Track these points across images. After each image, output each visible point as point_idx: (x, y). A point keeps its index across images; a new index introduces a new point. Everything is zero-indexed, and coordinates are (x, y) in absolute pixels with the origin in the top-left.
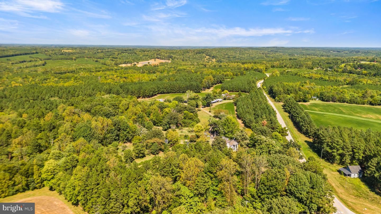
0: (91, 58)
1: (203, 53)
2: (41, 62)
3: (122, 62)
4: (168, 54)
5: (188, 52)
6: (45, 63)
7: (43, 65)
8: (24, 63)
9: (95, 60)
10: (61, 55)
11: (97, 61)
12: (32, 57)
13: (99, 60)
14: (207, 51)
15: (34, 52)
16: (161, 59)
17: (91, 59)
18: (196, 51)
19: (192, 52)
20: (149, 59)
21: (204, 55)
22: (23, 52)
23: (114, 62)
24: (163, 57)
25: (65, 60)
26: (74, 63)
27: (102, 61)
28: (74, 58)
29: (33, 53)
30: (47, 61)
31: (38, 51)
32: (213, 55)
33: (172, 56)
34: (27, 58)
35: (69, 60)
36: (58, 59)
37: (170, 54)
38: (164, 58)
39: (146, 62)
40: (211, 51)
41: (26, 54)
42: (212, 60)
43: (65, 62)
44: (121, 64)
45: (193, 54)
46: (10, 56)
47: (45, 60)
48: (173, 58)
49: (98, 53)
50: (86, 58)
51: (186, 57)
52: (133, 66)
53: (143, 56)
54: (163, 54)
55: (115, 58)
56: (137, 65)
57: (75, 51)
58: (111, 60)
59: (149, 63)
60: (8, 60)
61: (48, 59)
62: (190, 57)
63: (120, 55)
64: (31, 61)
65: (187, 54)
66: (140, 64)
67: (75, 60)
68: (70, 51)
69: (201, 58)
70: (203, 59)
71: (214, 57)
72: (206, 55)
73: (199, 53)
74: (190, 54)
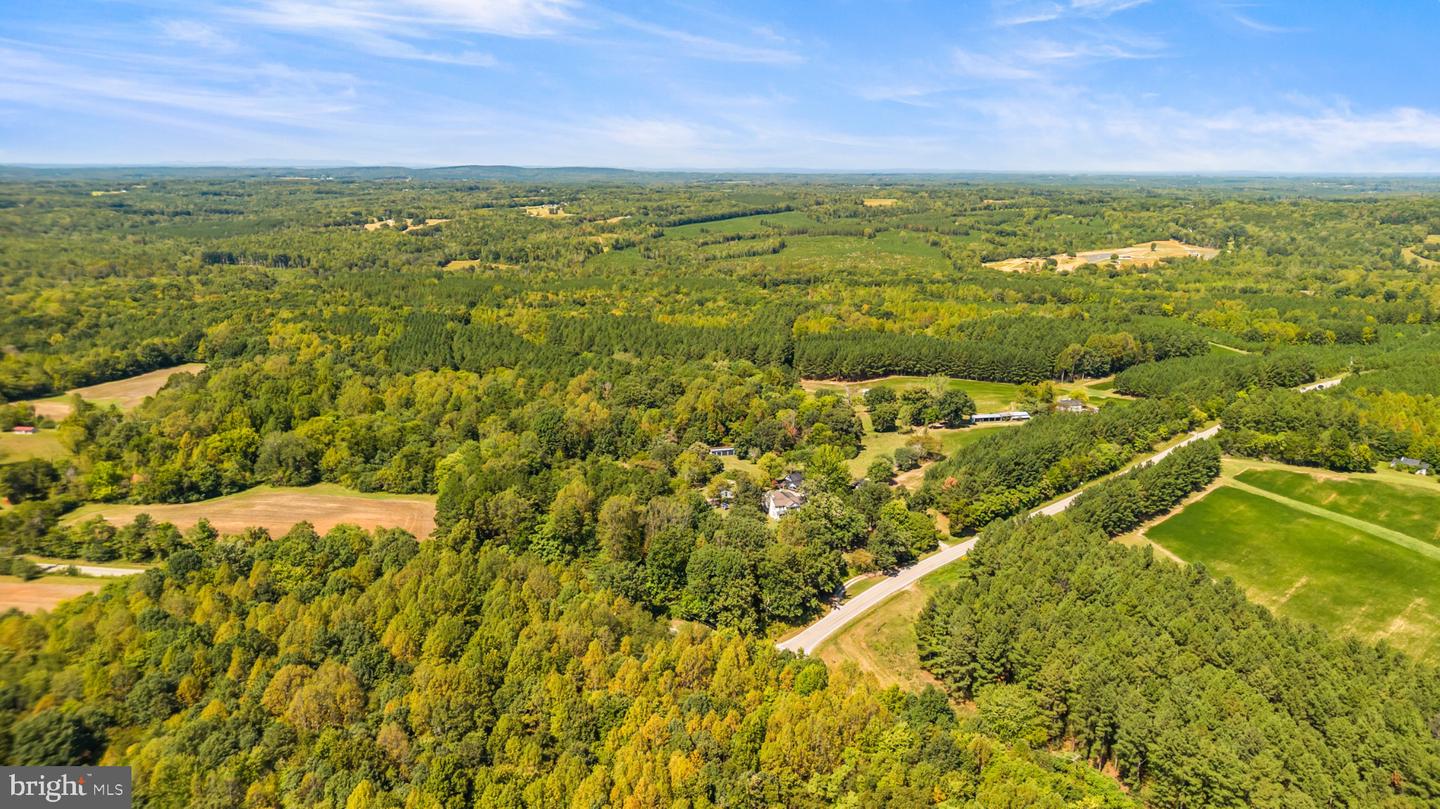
0: (926, 230)
1: (1421, 219)
2: (772, 242)
3: (1018, 251)
4: (1232, 223)
5: (1339, 215)
6: (783, 245)
7: (775, 251)
9: (933, 237)
10: (851, 216)
11: (935, 244)
12: (766, 224)
13: (944, 239)
15: (782, 205)
16: (1188, 243)
17: (922, 235)
20: (1132, 241)
21: (1419, 229)
22: (752, 207)
23: (991, 247)
24: (1198, 237)
25: (840, 238)
26: (855, 250)
27: (948, 241)
28: (868, 230)
29: (778, 211)
30: (789, 240)
31: (792, 204)
33: (1243, 232)
34: (750, 225)
35: (853, 239)
36: (823, 234)
37: (1247, 222)
38: (1203, 240)
39: (1100, 257)
41: (758, 213)
43: (839, 244)
46: (716, 219)
47: (792, 233)
48: (1242, 239)
49: (974, 209)
50: (903, 233)
51: (1311, 239)
52: (1041, 265)
53: (1125, 227)
54: (1210, 221)
55: (1008, 234)
56: (1065, 264)
57: (900, 203)
58: (987, 240)
59: (1114, 257)
60: (702, 231)
61: (799, 233)
62: (1332, 238)
63: (1038, 223)
64: (754, 237)
65: (1330, 224)
66: (1082, 258)
67: (870, 237)
68: (888, 203)
69: (1382, 245)
70: (1389, 252)
72: (1434, 231)
73: (1399, 220)
74: (1345, 225)
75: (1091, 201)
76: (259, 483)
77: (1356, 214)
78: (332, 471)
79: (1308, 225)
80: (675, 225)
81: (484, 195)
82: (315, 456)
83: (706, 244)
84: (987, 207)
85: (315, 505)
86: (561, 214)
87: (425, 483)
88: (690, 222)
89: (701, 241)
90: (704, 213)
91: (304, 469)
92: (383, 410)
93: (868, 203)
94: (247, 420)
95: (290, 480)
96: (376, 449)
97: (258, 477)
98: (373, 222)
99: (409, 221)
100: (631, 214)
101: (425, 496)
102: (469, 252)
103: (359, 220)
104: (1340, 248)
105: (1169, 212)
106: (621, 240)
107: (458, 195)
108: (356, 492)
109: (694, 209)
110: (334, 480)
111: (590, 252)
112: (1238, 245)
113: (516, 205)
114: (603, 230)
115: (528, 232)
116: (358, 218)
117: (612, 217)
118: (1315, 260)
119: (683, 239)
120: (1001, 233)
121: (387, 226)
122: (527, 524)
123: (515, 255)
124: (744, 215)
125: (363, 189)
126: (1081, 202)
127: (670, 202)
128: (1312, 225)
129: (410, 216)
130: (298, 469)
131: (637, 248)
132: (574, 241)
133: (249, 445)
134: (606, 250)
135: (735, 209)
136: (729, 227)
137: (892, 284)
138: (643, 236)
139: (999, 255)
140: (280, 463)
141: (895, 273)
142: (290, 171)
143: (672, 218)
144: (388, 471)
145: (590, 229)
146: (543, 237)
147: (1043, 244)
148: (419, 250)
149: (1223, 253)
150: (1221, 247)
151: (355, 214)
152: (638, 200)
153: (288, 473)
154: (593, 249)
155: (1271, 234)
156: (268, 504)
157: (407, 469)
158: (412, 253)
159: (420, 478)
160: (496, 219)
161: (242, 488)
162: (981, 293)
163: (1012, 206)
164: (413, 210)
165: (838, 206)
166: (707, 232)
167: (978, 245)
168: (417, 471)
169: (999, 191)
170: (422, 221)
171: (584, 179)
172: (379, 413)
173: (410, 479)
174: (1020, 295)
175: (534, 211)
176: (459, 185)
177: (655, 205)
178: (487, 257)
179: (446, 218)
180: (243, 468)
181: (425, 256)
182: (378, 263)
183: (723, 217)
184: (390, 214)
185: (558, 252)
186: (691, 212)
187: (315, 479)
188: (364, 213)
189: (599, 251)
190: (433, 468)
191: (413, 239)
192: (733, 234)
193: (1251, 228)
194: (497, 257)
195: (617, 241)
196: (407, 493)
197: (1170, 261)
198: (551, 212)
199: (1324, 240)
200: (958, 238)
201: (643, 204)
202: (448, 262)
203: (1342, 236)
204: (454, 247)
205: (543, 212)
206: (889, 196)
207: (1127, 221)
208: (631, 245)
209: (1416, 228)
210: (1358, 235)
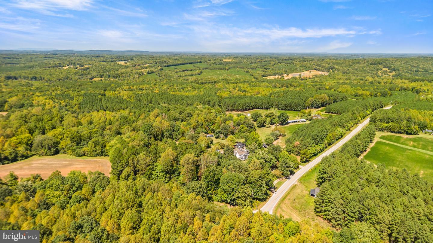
1: (381, 64)
2: (198, 71)
3: (272, 74)
4: (330, 65)
5: (359, 63)
6: (201, 72)
7: (199, 74)
8: (186, 72)
9: (246, 70)
10: (220, 64)
11: (247, 72)
12: (195, 66)
13: (249, 70)
14: (387, 62)
15: (199, 61)
16: (319, 71)
17: (243, 69)
18: (370, 62)
19: (364, 63)
20: (304, 70)
21: (381, 66)
22: (189, 61)
23: (264, 73)
24: (322, 69)
25: (219, 70)
26: (224, 74)
27: (251, 71)
28: (227, 68)
29: (198, 63)
30: (203, 71)
31: (202, 61)
32: (393, 67)
33: (334, 68)
34: (190, 67)
35: (222, 70)
36: (213, 69)
37: (334, 65)
39: (297, 75)
40: (393, 61)
41: (191, 63)
42: (389, 74)
43: (218, 72)
44: (270, 75)
45: (365, 65)
46: (179, 65)
47: (203, 69)
48: (334, 69)
49: (255, 62)
50: (237, 69)
51: (353, 69)
52: (280, 78)
53: (300, 67)
54: (324, 65)
55: (268, 69)
56: (286, 77)
57: (234, 60)
58: (262, 71)
59: (300, 75)
60: (175, 68)
61: (205, 69)
62: (358, 69)
63: (276, 66)
64: (191, 70)
65: (357, 65)
66: (291, 76)
67: (228, 70)
68: (230, 60)
69: (372, 70)
70: (375, 72)
71: (394, 70)
72: (385, 67)
73: (375, 64)
74: (361, 65)
75: (288, 59)
76: (33, 155)
77: (363, 62)
78: (64, 149)
79: (351, 66)
80: (166, 67)
81: (102, 58)
82: (57, 144)
83: (177, 72)
84: (259, 62)
85: (58, 163)
86: (128, 64)
87: (102, 152)
88: (170, 66)
89: (175, 71)
90: (175, 63)
91: (52, 149)
92: (82, 125)
93: (224, 60)
94: (27, 131)
95: (46, 153)
96: (81, 140)
97: (33, 153)
98: (65, 66)
99: (78, 66)
100: (151, 63)
101: (102, 157)
102: (100, 75)
103: (60, 66)
104: (361, 72)
105: (312, 62)
106: (150, 71)
107: (94, 58)
109: (171, 62)
110: (65, 153)
111: (140, 75)
112: (333, 71)
113: (113, 61)
114: (143, 68)
115: (119, 69)
116: (60, 65)
117: (145, 64)
118: (356, 75)
119: (169, 71)
120: (265, 68)
121: (70, 67)
122: (150, 167)
123: (115, 76)
124: (187, 64)
125: (61, 57)
126: (286, 60)
127: (163, 60)
128: (352, 66)
129: (78, 64)
130: (50, 149)
131: (155, 74)
132: (134, 71)
133: (29, 140)
134: (145, 74)
135: (184, 62)
136: (184, 67)
137: (240, 83)
138: (156, 70)
139: (267, 75)
140: (42, 147)
141: (240, 80)
142: (35, 52)
143: (165, 65)
144: (86, 149)
145: (139, 68)
146: (124, 70)
147: (279, 71)
148: (82, 75)
149: (330, 73)
150: (329, 72)
151: (59, 64)
152: (153, 59)
153: (46, 151)
154: (141, 74)
155: (342, 68)
157: (95, 147)
158: (80, 75)
159: (100, 150)
160: (108, 66)
161: (27, 157)
162: (268, 85)
163: (266, 61)
164: (79, 63)
165: (215, 61)
166: (176, 68)
167: (259, 72)
168: (98, 148)
169: (261, 57)
170: (83, 66)
171: (134, 54)
172: (80, 127)
173: (96, 151)
174: (280, 85)
175: (120, 63)
176: (93, 55)
177: (159, 61)
178: (106, 77)
179: (90, 65)
180: (27, 149)
181: (85, 77)
182: (69, 79)
183: (181, 64)
184: (71, 64)
185: (129, 75)
186: (170, 63)
187: (57, 152)
188: (62, 63)
189: (143, 74)
190: (105, 146)
191: (80, 71)
192: (185, 69)
193: (336, 66)
194: (109, 76)
195: (149, 71)
196: (95, 156)
197: (316, 76)
198: (125, 63)
199: (356, 70)
200: (253, 70)
201: (154, 61)
202: (92, 78)
203: (361, 68)
204: (94, 74)
205: (123, 63)
206: (230, 59)
207: (301, 65)
208: (153, 72)
209: (380, 66)
210: (365, 68)
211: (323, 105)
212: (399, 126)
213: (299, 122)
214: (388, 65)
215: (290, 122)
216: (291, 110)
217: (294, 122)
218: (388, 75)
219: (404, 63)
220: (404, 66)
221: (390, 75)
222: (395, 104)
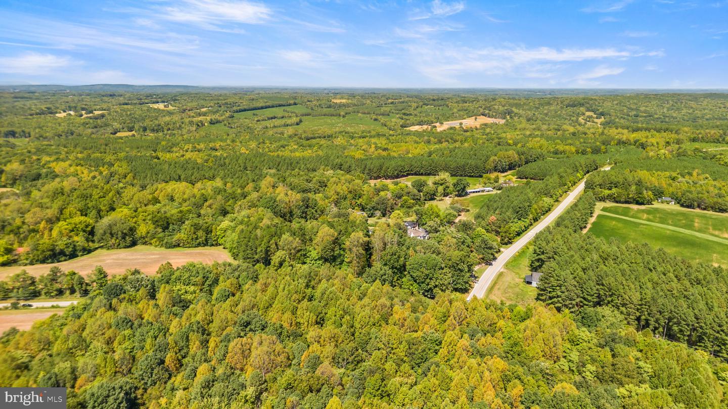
0: (369, 113)
1: (582, 105)
2: (295, 120)
3: (415, 122)
4: (506, 108)
5: (549, 104)
6: (301, 121)
7: (297, 124)
8: (273, 120)
9: (374, 117)
10: (328, 107)
11: (376, 120)
12: (286, 111)
13: (379, 117)
14: (591, 102)
15: (292, 102)
16: (489, 117)
17: (368, 115)
18: (565, 103)
19: (558, 104)
20: (465, 116)
22: (277, 103)
23: (403, 121)
24: (494, 114)
25: (329, 117)
26: (339, 123)
27: (383, 119)
28: (342, 113)
29: (290, 105)
30: (304, 118)
31: (296, 101)
32: (601, 111)
33: (512, 112)
34: (279, 112)
35: (335, 118)
36: (319, 115)
37: (512, 107)
38: (496, 115)
39: (455, 124)
40: (601, 101)
41: (280, 106)
42: (596, 120)
43: (329, 120)
44: (413, 125)
45: (559, 107)
46: (259, 109)
47: (303, 115)
48: (513, 114)
49: (386, 104)
50: (360, 114)
51: (541, 114)
52: (429, 129)
53: (459, 110)
54: (496, 107)
55: (408, 115)
56: (440, 128)
57: (350, 101)
58: (399, 118)
59: (461, 124)
60: (254, 115)
61: (306, 115)
62: (550, 114)
63: (419, 109)
64: (283, 118)
65: (546, 107)
66: (446, 126)
67: (344, 117)
68: (344, 101)
69: (571, 116)
70: (574, 119)
71: (602, 114)
72: (588, 110)
73: (574, 106)
74: (552, 108)
75: (439, 99)
76: (97, 248)
77: (556, 103)
78: (144, 238)
80: (237, 112)
81: (121, 98)
82: (131, 230)
83: (258, 121)
84: (392, 103)
86: (171, 108)
87: (206, 240)
88: (245, 110)
89: (256, 119)
90: (252, 106)
93: (335, 101)
96: (168, 224)
97: (97, 245)
98: (60, 113)
99: (83, 112)
100: (211, 107)
101: (206, 247)
102: (128, 127)
103: (51, 112)
104: (554, 118)
105: (476, 103)
106: (213, 120)
107: (106, 99)
108: (163, 249)
109: (245, 104)
110: (145, 243)
111: (198, 125)
112: (511, 118)
113: (143, 104)
114: (200, 115)
115: (158, 116)
116: (50, 110)
117: (201, 108)
118: (547, 123)
119: (246, 118)
120: (404, 114)
121: (70, 115)
122: (302, 252)
123: (156, 128)
124: (273, 107)
125: (44, 96)
126: (434, 100)
127: (230, 101)
128: (539, 108)
129: (83, 109)
131: (223, 123)
132: (187, 120)
133: (87, 226)
134: (206, 124)
135: (267, 104)
136: (269, 112)
137: (371, 137)
138: (224, 117)
139: (408, 124)
140: (112, 235)
141: (370, 132)
143: (235, 108)
144: (181, 236)
145: (193, 114)
146: (167, 119)
147: (426, 119)
148: (96, 127)
149: (507, 121)
150: (504, 119)
151: (48, 108)
152: (212, 100)
154: (200, 124)
155: (524, 112)
156: (113, 259)
158: (92, 128)
160: (138, 111)
161: (89, 252)
162: (417, 139)
163: (403, 102)
164: (84, 106)
165: (319, 102)
166: (257, 115)
167: (395, 120)
168: (200, 233)
169: (393, 96)
170: (91, 112)
171: (175, 91)
173: (197, 238)
174: (436, 140)
175: (156, 106)
176: (103, 94)
177: (223, 102)
178: (139, 130)
179: (104, 110)
180: (87, 240)
181: (102, 131)
182: (75, 134)
183: (262, 108)
184: (70, 108)
185: (180, 126)
186: (244, 105)
188: (53, 108)
189: (203, 125)
190: (211, 232)
191: (91, 121)
192: (272, 116)
193: (515, 110)
194: (145, 129)
195: (211, 120)
196: (195, 247)
197: (486, 125)
198: (165, 106)
199: (546, 115)
200: (385, 117)
201: (216, 102)
202: (115, 133)
203: (553, 113)
204: (116, 125)
205: (161, 106)
206: (342, 98)
207: (459, 108)
208: (218, 122)
209: (581, 109)
210: (559, 112)
211: (511, 167)
212: (626, 193)
213: (483, 191)
214: (594, 107)
215: (470, 192)
216: (465, 176)
217: (476, 192)
218: (595, 122)
219: (617, 104)
220: (618, 108)
221: (597, 123)
222: (616, 164)
